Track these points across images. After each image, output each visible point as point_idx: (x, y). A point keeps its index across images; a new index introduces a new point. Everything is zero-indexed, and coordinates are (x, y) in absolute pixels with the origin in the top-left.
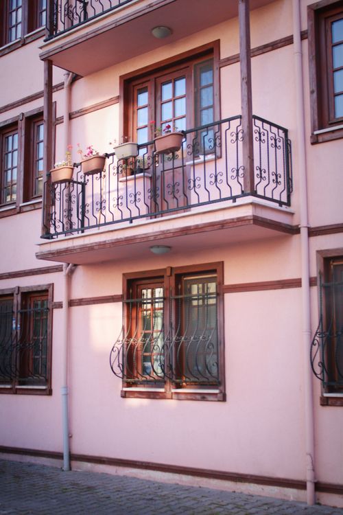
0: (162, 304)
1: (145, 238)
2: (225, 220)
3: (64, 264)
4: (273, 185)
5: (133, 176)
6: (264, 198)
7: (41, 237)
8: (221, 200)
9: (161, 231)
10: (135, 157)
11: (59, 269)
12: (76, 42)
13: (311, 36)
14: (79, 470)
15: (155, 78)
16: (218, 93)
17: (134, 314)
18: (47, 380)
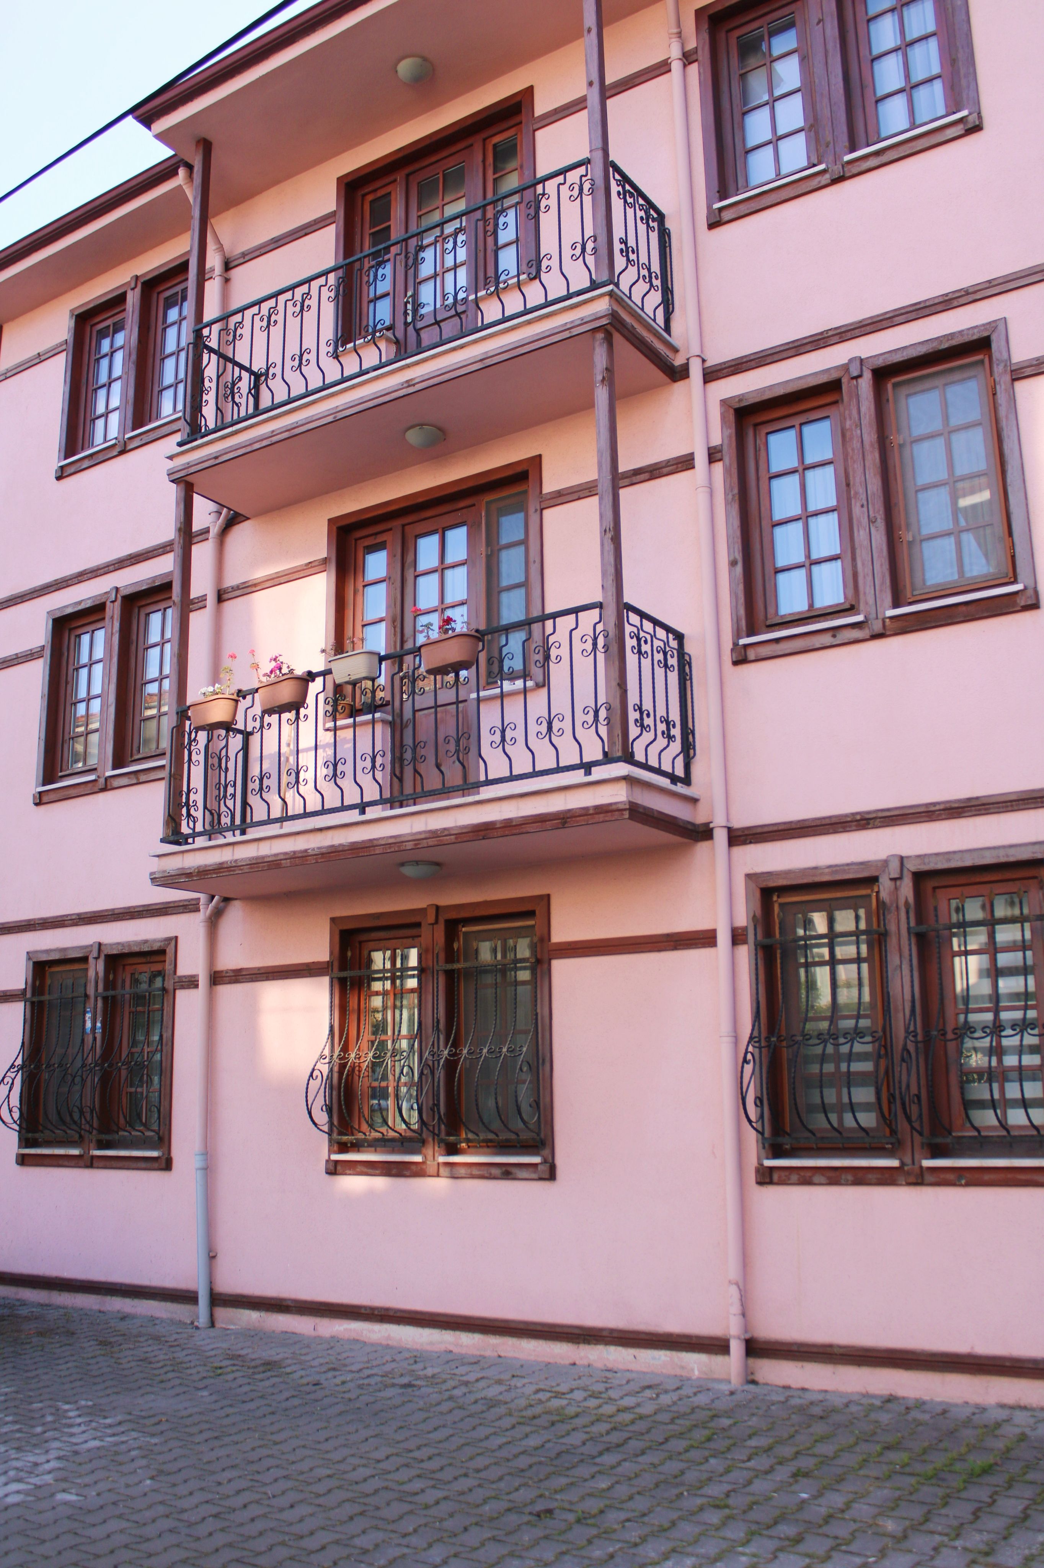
0: (416, 980)
1: (395, 845)
2: (569, 811)
3: (203, 897)
4: (662, 742)
5: (351, 720)
6: (645, 766)
7: (162, 841)
8: (559, 770)
9: (430, 831)
10: (373, 680)
11: (190, 907)
12: (249, 449)
13: (729, 455)
14: (232, 1327)
15: (403, 526)
16: (538, 560)
17: (353, 1003)
18: (161, 1139)
